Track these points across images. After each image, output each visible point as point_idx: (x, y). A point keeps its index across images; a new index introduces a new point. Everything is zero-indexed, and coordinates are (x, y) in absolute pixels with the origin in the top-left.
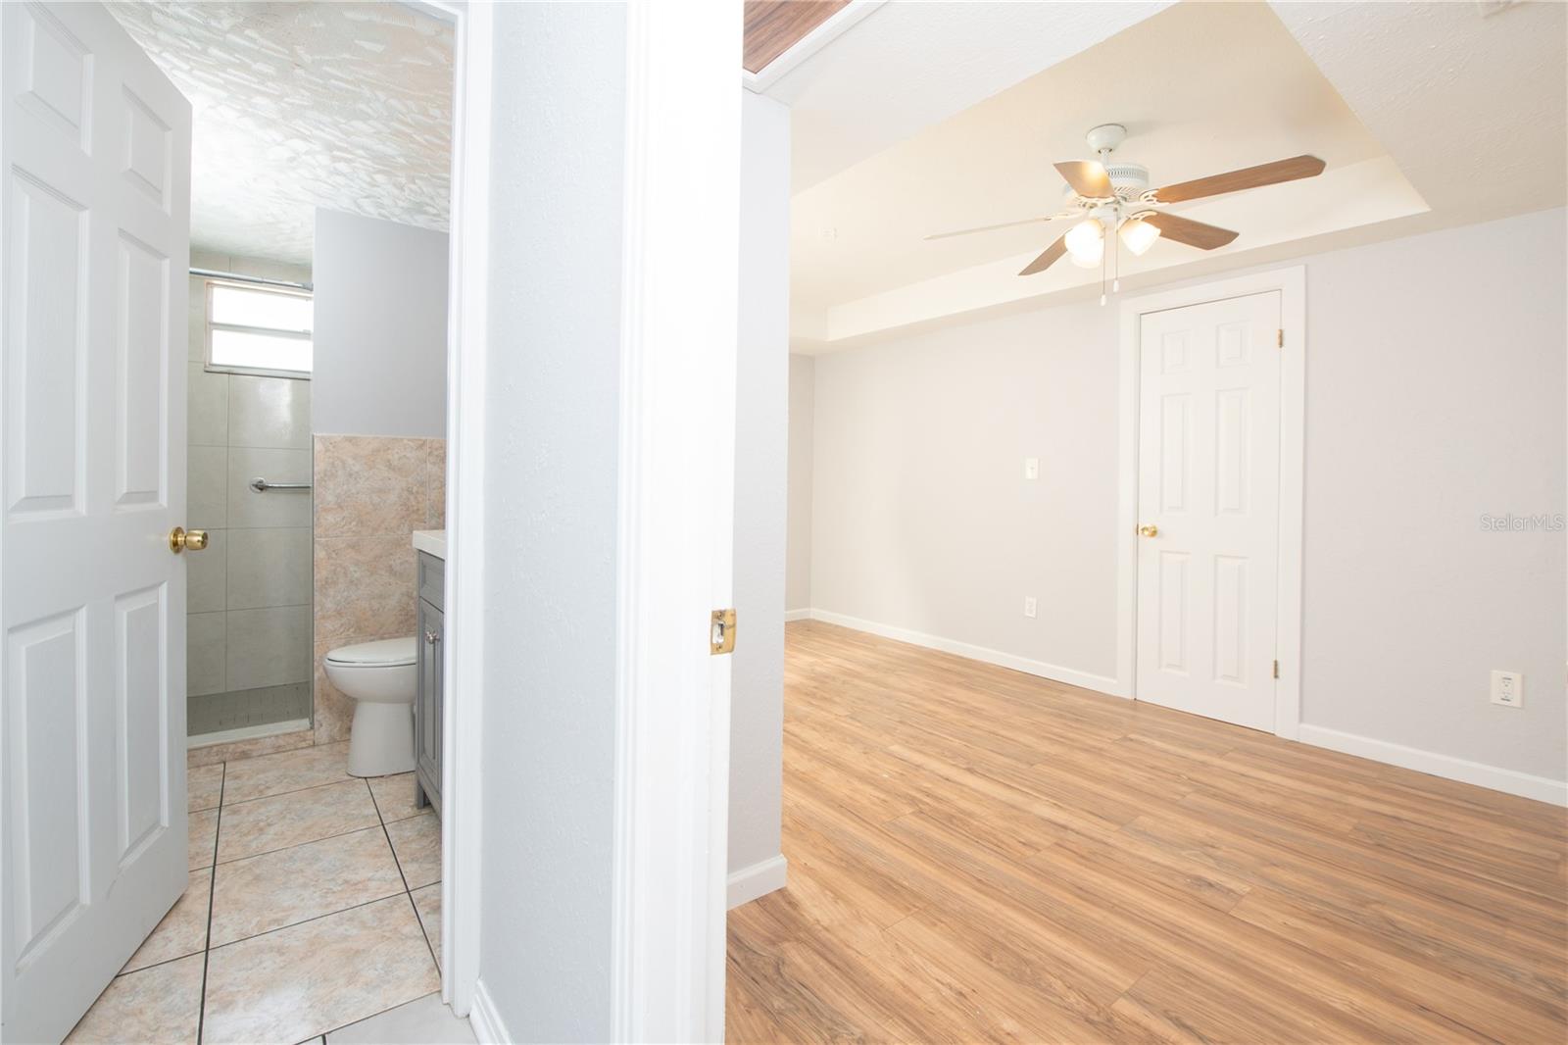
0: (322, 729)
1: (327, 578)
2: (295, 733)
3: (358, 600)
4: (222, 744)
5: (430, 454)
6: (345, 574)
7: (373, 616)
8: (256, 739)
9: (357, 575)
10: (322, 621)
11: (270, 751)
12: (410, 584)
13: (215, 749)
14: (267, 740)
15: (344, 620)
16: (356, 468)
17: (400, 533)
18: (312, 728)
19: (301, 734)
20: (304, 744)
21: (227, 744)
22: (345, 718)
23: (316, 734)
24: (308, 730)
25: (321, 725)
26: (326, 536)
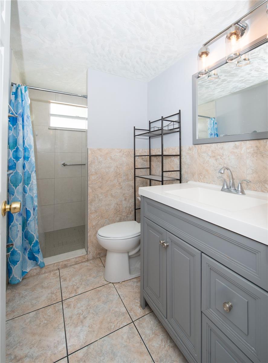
0: (90, 254)
1: (92, 199)
2: (81, 256)
3: (101, 206)
4: (58, 262)
5: (123, 154)
6: (98, 197)
7: (106, 212)
8: (69, 260)
9: (101, 197)
10: (91, 215)
11: (73, 264)
12: (118, 200)
13: (56, 264)
14: (73, 259)
15: (97, 214)
16: (101, 160)
17: (114, 182)
18: (87, 254)
19: (84, 256)
20: (84, 260)
21: (60, 262)
22: (97, 249)
23: (89, 256)
24: (86, 255)
25: (90, 253)
26: (92, 184)
